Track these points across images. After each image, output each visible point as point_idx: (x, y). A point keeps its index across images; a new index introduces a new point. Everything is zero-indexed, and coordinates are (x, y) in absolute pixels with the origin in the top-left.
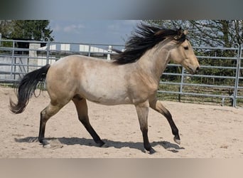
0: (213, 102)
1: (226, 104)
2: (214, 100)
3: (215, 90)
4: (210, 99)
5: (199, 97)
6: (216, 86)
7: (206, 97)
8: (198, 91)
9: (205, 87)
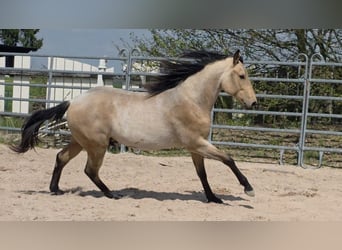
0: (266, 157)
1: (287, 161)
2: (268, 154)
3: (273, 136)
4: (262, 153)
5: (243, 149)
6: (277, 130)
7: (255, 149)
8: (242, 139)
9: (256, 133)
